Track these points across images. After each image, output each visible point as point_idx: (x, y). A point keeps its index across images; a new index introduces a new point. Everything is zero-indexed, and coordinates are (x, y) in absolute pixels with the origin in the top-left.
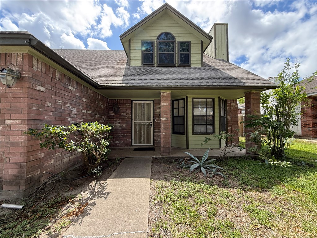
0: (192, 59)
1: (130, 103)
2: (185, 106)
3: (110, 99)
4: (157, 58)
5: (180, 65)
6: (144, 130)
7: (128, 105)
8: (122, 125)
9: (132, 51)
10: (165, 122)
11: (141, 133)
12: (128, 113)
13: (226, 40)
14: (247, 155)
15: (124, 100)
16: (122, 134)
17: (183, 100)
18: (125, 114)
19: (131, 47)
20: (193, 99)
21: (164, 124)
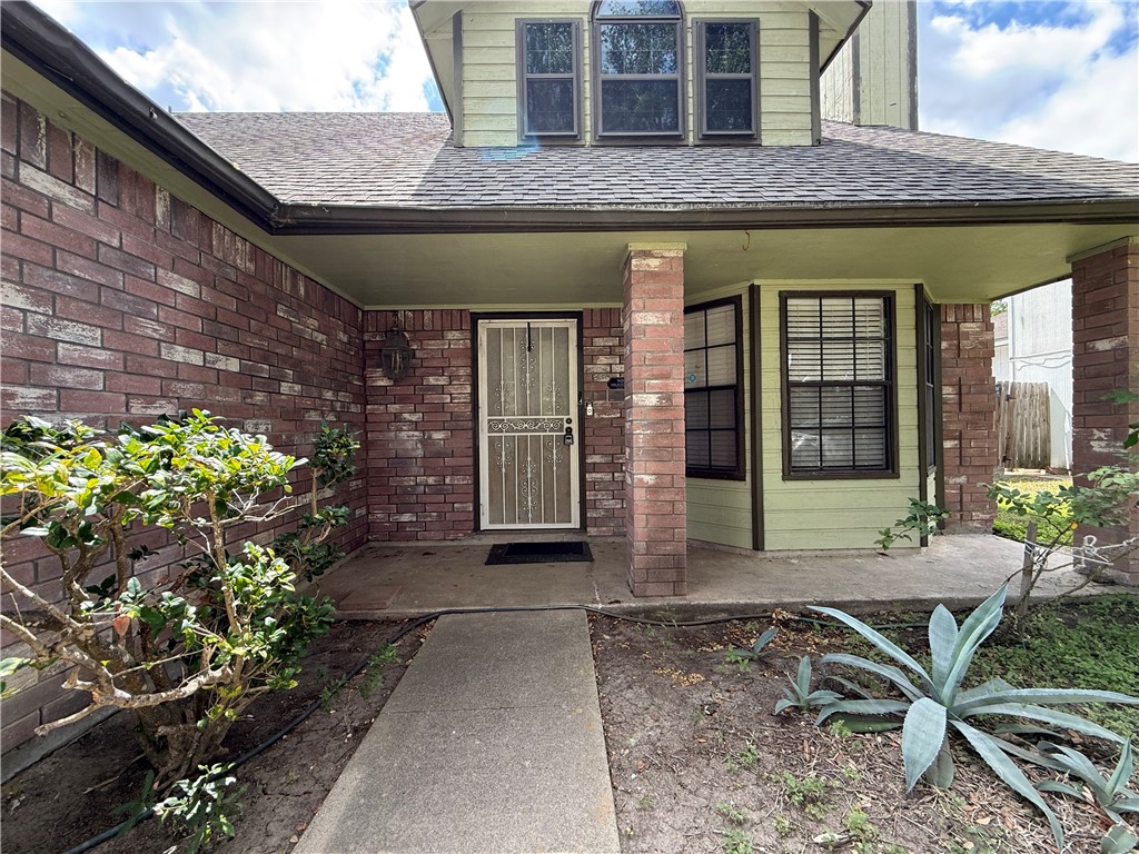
0: (766, 105)
1: (467, 326)
2: (746, 337)
3: (366, 308)
4: (595, 106)
5: (706, 137)
6: (536, 459)
7: (456, 339)
8: (430, 438)
9: (468, 73)
10: (653, 416)
11: (523, 472)
12: (458, 377)
13: (906, 39)
14: (1092, 590)
15: (437, 315)
16: (431, 480)
17: (732, 307)
18: (442, 381)
19: (465, 52)
20: (784, 297)
21: (648, 426)
